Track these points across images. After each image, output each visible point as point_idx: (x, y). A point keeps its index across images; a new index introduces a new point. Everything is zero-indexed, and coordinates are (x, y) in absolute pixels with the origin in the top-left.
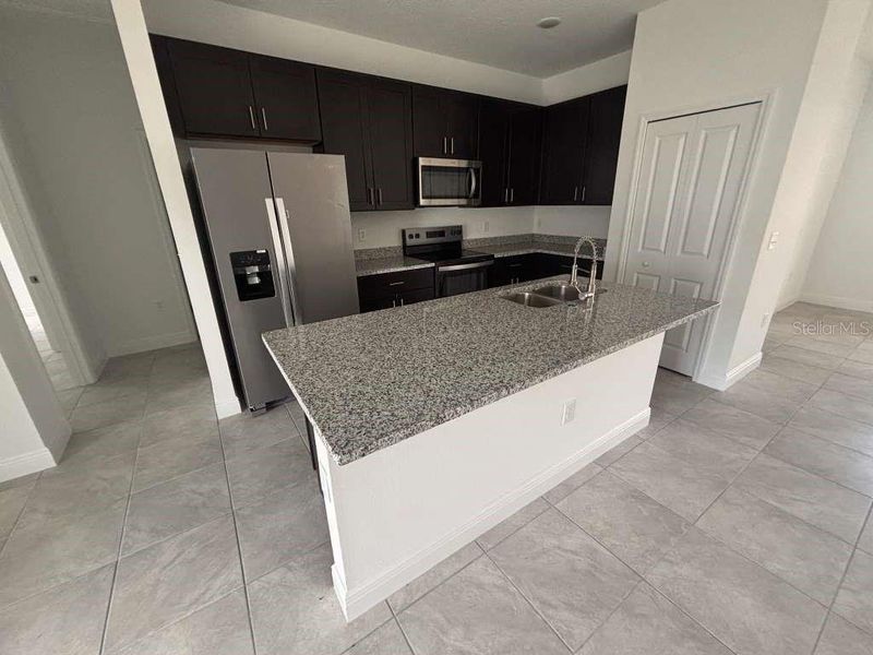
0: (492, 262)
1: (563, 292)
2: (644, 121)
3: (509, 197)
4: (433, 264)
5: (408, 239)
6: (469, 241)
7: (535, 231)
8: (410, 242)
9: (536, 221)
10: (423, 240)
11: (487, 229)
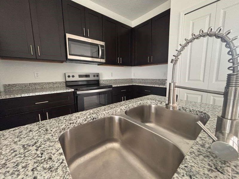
0: (111, 89)
1: (153, 110)
2: (182, 14)
3: (120, 62)
4: (73, 90)
5: (67, 78)
6: (103, 80)
7: (133, 77)
8: (68, 79)
9: (133, 74)
10: (77, 78)
11: (112, 75)
